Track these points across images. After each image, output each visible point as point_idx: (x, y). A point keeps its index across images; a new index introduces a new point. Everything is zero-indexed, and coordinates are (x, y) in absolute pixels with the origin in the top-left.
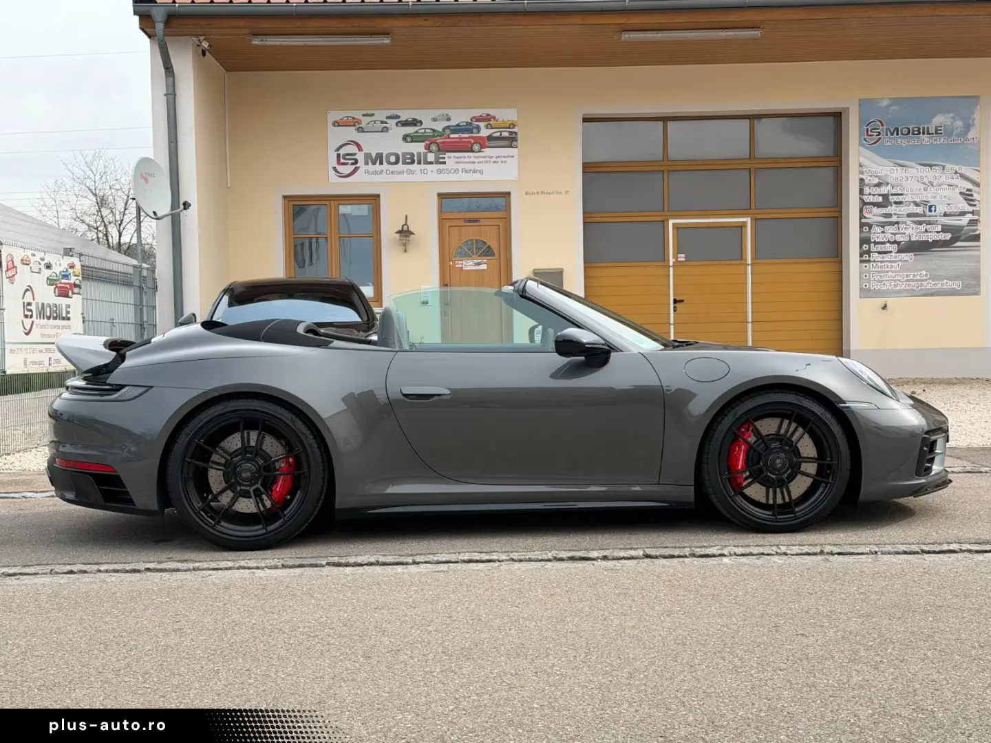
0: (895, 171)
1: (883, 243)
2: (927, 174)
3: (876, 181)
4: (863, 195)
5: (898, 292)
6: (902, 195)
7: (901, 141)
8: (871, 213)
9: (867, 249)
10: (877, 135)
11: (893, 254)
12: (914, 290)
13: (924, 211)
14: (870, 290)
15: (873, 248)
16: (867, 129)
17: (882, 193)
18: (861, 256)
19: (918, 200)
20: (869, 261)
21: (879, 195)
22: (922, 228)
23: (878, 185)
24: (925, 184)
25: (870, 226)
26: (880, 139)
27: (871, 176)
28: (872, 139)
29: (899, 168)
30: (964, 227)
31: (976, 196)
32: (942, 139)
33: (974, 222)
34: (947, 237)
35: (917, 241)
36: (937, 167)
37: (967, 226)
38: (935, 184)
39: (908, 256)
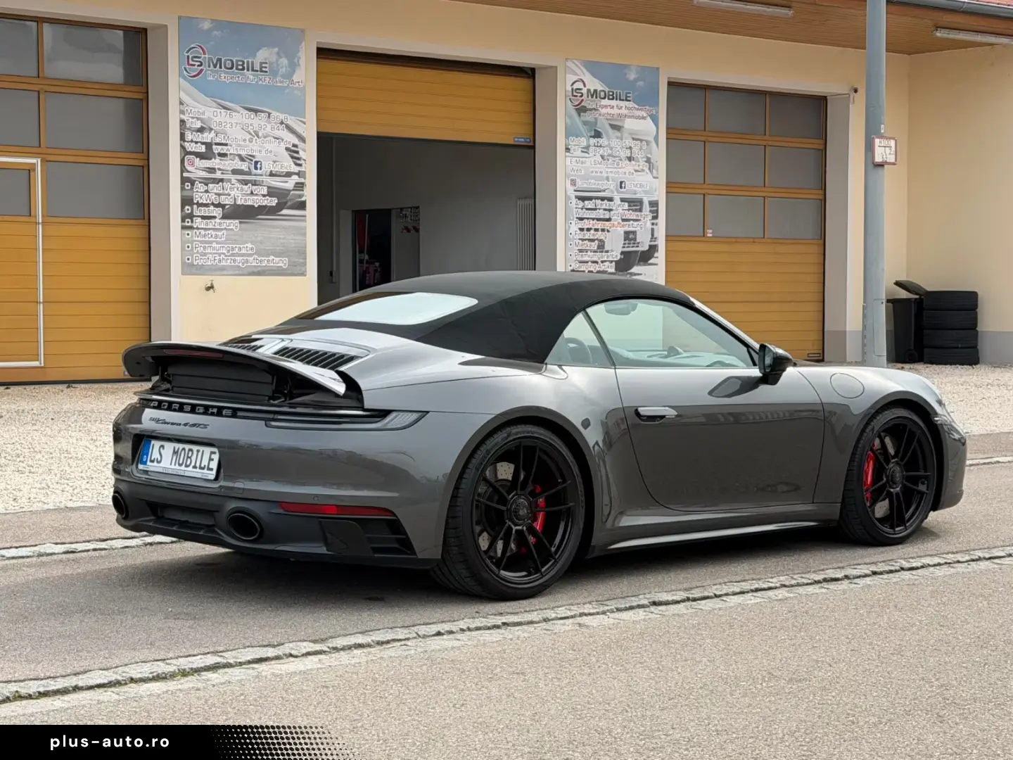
0: (219, 114)
1: (206, 205)
2: (253, 122)
3: (199, 125)
4: (184, 141)
5: (223, 269)
6: (226, 145)
7: (224, 77)
8: (192, 165)
9: (189, 212)
10: (199, 66)
11: (217, 220)
12: (239, 266)
13: (249, 168)
14: (193, 265)
15: (197, 211)
16: (188, 57)
17: (205, 141)
18: (183, 220)
19: (243, 153)
20: (191, 228)
21: (203, 143)
22: (248, 188)
23: (201, 130)
24: (250, 134)
25: (192, 182)
26: (202, 70)
27: (193, 118)
28: (195, 70)
29: (223, 111)
30: (290, 191)
31: (302, 154)
32: (267, 79)
33: (300, 186)
34: (273, 202)
35: (243, 205)
36: (263, 114)
37: (293, 190)
38: (260, 134)
39: (234, 224)
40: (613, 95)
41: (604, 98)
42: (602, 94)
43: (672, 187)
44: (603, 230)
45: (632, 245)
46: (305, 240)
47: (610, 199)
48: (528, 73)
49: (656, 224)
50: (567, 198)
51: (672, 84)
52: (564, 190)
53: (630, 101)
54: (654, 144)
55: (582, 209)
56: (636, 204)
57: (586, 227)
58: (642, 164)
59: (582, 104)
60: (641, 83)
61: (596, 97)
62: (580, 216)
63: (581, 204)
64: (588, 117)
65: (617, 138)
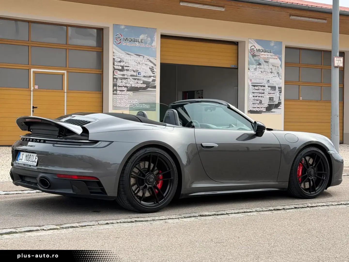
0: (126, 57)
1: (121, 87)
2: (138, 59)
3: (119, 60)
4: (114, 65)
5: (127, 108)
6: (129, 67)
7: (128, 44)
8: (117, 73)
9: (116, 89)
10: (120, 40)
11: (125, 92)
12: (133, 107)
13: (136, 74)
14: (116, 106)
15: (118, 88)
16: (116, 37)
17: (121, 65)
18: (113, 92)
19: (134, 69)
20: (116, 94)
21: (120, 66)
22: (136, 81)
23: (120, 62)
24: (137, 63)
25: (117, 79)
26: (121, 42)
27: (117, 58)
28: (118, 42)
29: (128, 55)
30: (150, 82)
31: (155, 70)
32: (143, 45)
33: (154, 81)
34: (144, 86)
35: (134, 87)
36: (141, 57)
37: (152, 82)
38: (140, 63)
39: (131, 93)
40: (265, 51)
41: (262, 52)
42: (262, 51)
43: (286, 82)
44: (261, 97)
45: (272, 102)
46: (156, 99)
47: (264, 86)
48: (236, 44)
49: (281, 95)
50: (249, 86)
51: (286, 47)
52: (248, 83)
53: (271, 53)
54: (280, 67)
55: (254, 89)
56: (273, 88)
57: (255, 96)
58: (276, 74)
59: (254, 54)
60: (275, 47)
61: (259, 52)
62: (253, 92)
63: (253, 88)
64: (256, 58)
65: (267, 65)
